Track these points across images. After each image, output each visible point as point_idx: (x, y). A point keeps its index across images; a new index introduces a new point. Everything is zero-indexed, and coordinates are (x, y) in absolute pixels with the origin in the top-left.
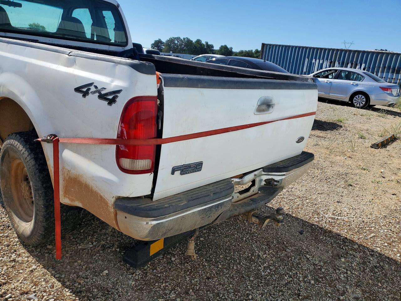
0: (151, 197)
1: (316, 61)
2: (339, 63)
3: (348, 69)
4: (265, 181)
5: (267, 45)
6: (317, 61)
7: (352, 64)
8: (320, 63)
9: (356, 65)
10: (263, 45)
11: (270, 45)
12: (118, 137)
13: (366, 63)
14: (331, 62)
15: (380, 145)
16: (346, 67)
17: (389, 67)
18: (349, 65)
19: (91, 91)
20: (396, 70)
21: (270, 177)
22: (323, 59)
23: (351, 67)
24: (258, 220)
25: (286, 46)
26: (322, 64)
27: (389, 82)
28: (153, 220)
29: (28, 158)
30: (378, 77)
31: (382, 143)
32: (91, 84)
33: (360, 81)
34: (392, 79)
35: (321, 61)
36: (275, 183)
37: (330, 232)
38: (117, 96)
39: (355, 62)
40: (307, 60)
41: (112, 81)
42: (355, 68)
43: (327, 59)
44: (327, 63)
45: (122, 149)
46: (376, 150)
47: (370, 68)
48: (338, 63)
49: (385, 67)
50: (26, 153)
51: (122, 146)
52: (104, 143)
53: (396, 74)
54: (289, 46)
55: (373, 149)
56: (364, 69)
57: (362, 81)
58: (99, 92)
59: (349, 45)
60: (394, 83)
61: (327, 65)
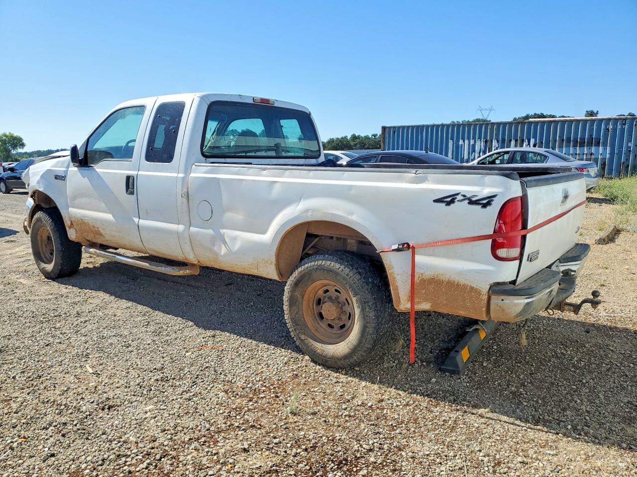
0: (514, 282)
1: (464, 142)
2: (498, 141)
3: (512, 149)
4: (563, 272)
5: (390, 128)
6: (466, 141)
7: (516, 141)
8: (471, 144)
9: (523, 141)
10: (384, 128)
11: (394, 127)
12: (494, 232)
13: (535, 137)
14: (486, 141)
15: (606, 240)
16: (509, 146)
17: (569, 140)
18: (513, 142)
19: (457, 200)
20: (580, 142)
21: (566, 268)
22: (474, 138)
23: (516, 146)
24: (572, 308)
25: (418, 127)
26: (474, 146)
27: (579, 160)
28: (526, 298)
29: (351, 274)
30: (563, 155)
31: (608, 236)
32: (458, 194)
33: (543, 162)
34: (576, 154)
35: (472, 142)
36: (573, 273)
37: (616, 328)
38: (493, 200)
39: (520, 137)
40: (451, 142)
41: (483, 189)
42: (522, 146)
43: (480, 138)
44: (481, 143)
45: (500, 241)
46: (604, 246)
47: (542, 143)
48: (496, 141)
49: (563, 140)
50: (347, 270)
51: (500, 239)
52: (471, 241)
53: (580, 147)
54: (423, 126)
55: (600, 246)
56: (535, 146)
57: (546, 163)
58: (469, 199)
59: (488, 112)
60: (587, 160)
61: (481, 146)
